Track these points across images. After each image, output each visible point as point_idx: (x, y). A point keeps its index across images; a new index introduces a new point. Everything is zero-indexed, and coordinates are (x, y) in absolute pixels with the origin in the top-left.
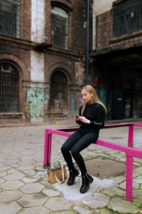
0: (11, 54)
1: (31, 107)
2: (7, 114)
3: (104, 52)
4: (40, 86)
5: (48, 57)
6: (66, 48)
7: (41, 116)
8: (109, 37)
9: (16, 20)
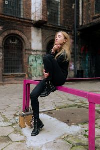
0: (17, 30)
1: (32, 69)
2: (15, 74)
3: (88, 26)
4: (39, 53)
6: (59, 25)
7: (40, 76)
8: (93, 15)
9: (20, 5)
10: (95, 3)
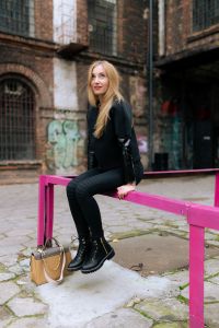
0: (20, 64)
1: (56, 152)
3: (178, 58)
4: (71, 116)
5: (84, 69)
6: (115, 54)
9: (27, 8)
10: (191, 8)
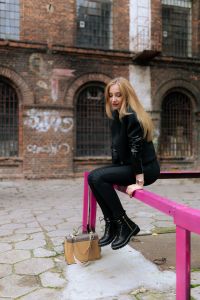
2: (95, 158)
5: (157, 71)
